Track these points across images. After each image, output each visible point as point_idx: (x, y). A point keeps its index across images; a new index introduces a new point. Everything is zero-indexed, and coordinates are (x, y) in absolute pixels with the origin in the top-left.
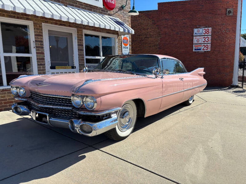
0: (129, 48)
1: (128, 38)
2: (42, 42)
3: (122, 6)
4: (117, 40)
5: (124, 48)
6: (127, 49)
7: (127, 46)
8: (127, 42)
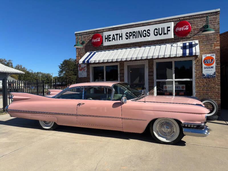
0: (214, 67)
1: (214, 57)
2: (124, 73)
3: (204, 26)
4: (194, 62)
5: (205, 68)
6: (212, 69)
7: (212, 66)
8: (212, 61)
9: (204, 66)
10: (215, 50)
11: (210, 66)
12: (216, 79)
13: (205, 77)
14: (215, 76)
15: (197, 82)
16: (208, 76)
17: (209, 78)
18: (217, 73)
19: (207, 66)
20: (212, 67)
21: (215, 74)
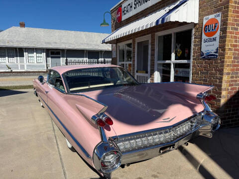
0: (218, 40)
1: (219, 19)
5: (205, 42)
6: (214, 42)
7: (214, 37)
8: (215, 26)
9: (204, 37)
10: (221, 5)
11: (212, 37)
12: (219, 61)
13: (204, 57)
14: (217, 56)
15: (194, 66)
16: (209, 56)
17: (209, 60)
18: (220, 50)
19: (207, 38)
20: (215, 39)
21: (217, 52)
